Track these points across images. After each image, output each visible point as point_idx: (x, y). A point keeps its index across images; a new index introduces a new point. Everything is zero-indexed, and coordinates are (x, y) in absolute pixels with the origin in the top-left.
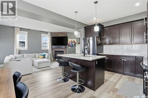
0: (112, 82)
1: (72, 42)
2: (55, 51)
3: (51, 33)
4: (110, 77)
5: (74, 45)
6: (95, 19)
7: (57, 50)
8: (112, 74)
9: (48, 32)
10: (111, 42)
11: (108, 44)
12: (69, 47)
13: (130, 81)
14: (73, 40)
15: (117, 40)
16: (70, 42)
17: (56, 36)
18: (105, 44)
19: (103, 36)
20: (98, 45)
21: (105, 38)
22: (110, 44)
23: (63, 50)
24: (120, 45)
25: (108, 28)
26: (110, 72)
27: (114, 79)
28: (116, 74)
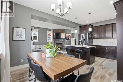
0: (100, 62)
1: (68, 37)
2: (56, 43)
3: (54, 30)
4: (98, 60)
5: (70, 39)
6: (87, 21)
7: (58, 43)
8: (99, 58)
9: (51, 29)
10: (99, 37)
11: (97, 38)
12: (67, 40)
13: (111, 62)
14: (69, 35)
15: (103, 36)
16: (67, 36)
17: (57, 32)
18: (94, 38)
19: (93, 33)
20: (89, 39)
21: (94, 34)
22: (98, 38)
23: (62, 42)
24: (105, 39)
25: (97, 27)
26: (98, 57)
27: (101, 61)
28: (102, 58)
